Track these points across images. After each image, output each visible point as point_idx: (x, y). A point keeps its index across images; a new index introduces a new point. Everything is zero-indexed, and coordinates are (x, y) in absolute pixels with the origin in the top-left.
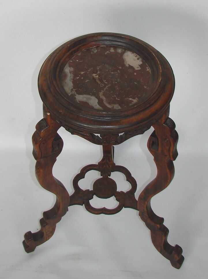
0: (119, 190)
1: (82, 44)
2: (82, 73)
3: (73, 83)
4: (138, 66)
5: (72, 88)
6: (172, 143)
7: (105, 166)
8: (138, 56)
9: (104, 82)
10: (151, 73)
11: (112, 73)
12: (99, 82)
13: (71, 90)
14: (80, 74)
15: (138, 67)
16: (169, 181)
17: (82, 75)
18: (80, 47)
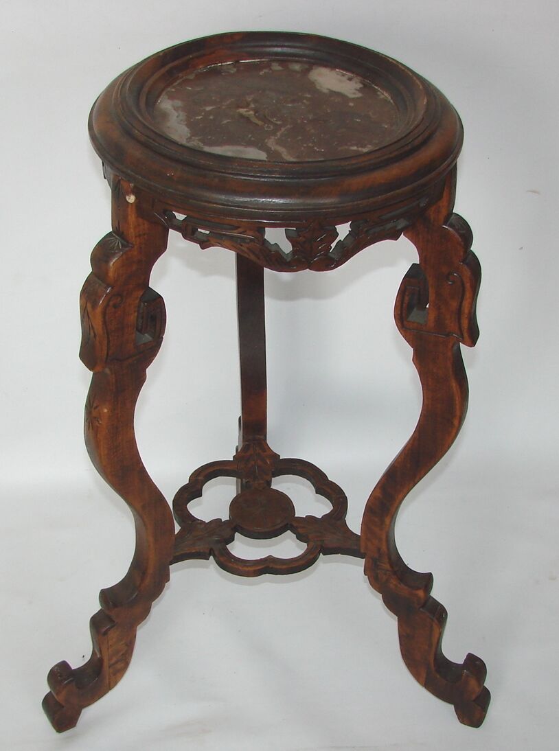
0: (300, 512)
1: (195, 54)
2: (208, 108)
3: (188, 127)
4: (355, 91)
5: (189, 135)
6: (468, 285)
7: (253, 463)
8: (349, 74)
9: (272, 122)
10: (392, 101)
11: (290, 105)
12: (260, 123)
13: (187, 139)
14: (205, 110)
15: (354, 93)
16: (456, 422)
17: (210, 113)
18: (192, 59)
